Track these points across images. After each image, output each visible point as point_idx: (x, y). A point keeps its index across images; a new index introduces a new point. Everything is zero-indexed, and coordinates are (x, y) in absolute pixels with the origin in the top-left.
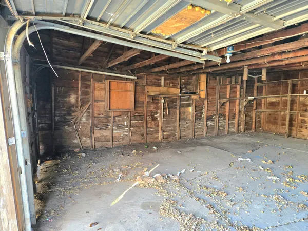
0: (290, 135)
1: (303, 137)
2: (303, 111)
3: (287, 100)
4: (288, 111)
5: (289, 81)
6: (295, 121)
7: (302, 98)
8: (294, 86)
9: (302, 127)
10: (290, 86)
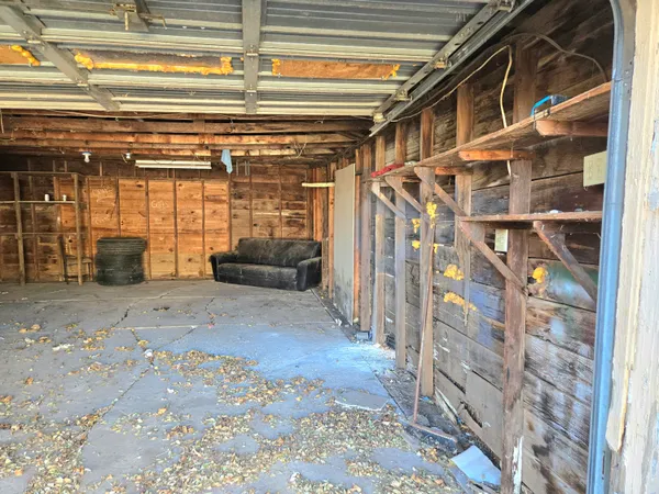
0: (27, 280)
1: (50, 279)
2: (44, 231)
3: (14, 213)
4: (19, 234)
5: (14, 174)
6: (31, 251)
7: (38, 209)
8: (22, 183)
9: (46, 261)
10: (16, 185)
